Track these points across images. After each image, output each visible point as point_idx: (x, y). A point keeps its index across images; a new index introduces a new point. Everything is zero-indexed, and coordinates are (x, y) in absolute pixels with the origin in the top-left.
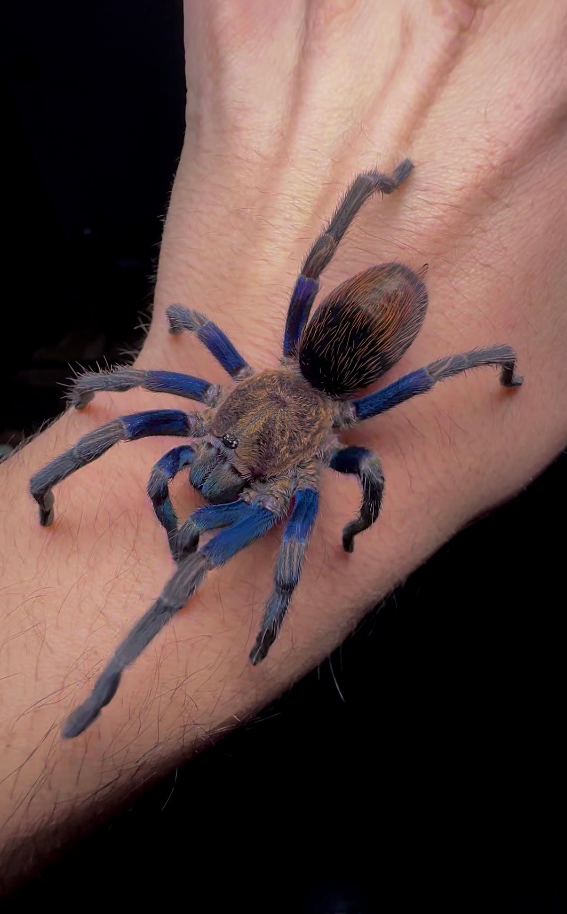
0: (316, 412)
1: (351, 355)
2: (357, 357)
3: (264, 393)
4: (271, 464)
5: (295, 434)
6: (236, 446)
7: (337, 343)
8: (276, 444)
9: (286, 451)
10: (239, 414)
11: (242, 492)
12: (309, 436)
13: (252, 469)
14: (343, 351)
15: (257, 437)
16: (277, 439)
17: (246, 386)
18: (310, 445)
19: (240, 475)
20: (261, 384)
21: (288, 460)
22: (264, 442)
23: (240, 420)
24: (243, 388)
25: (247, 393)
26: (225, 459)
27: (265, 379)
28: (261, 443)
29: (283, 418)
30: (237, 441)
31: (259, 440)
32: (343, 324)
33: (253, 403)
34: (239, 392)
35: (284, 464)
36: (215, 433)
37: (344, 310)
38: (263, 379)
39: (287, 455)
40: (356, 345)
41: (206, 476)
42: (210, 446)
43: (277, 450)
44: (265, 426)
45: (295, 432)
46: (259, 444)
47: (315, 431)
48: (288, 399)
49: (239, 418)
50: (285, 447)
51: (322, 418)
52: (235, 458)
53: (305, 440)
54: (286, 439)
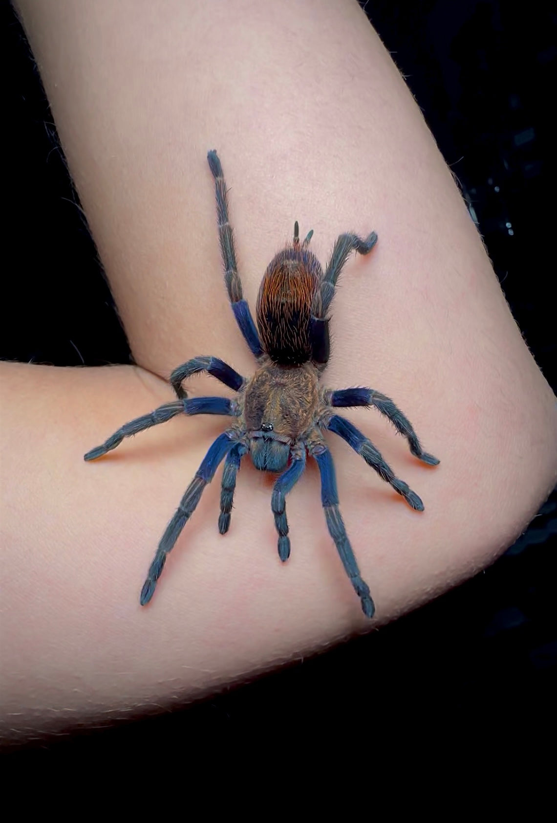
0: (305, 378)
1: (298, 335)
2: (302, 333)
3: (267, 387)
4: (298, 426)
5: (301, 399)
6: (272, 428)
7: (286, 334)
8: (294, 412)
9: (303, 412)
10: (261, 409)
11: (292, 455)
12: (310, 395)
13: (290, 436)
14: (292, 336)
15: (281, 415)
16: (293, 409)
17: (252, 390)
18: (314, 400)
19: (285, 444)
20: (259, 383)
21: (307, 418)
22: (287, 415)
23: (265, 411)
24: (251, 392)
25: (256, 393)
26: (271, 440)
27: (260, 378)
28: (286, 417)
29: (288, 394)
30: (271, 425)
31: (283, 416)
32: (280, 322)
33: (264, 397)
34: (250, 396)
35: (306, 421)
36: (254, 428)
37: (275, 312)
38: (259, 378)
39: (305, 414)
40: (297, 327)
41: (265, 457)
42: (256, 438)
43: (297, 415)
44: (281, 405)
45: (300, 397)
46: (285, 418)
47: (311, 390)
48: (283, 381)
49: (263, 411)
50: (300, 411)
51: (310, 380)
52: (277, 435)
53: (310, 399)
54: (298, 406)
